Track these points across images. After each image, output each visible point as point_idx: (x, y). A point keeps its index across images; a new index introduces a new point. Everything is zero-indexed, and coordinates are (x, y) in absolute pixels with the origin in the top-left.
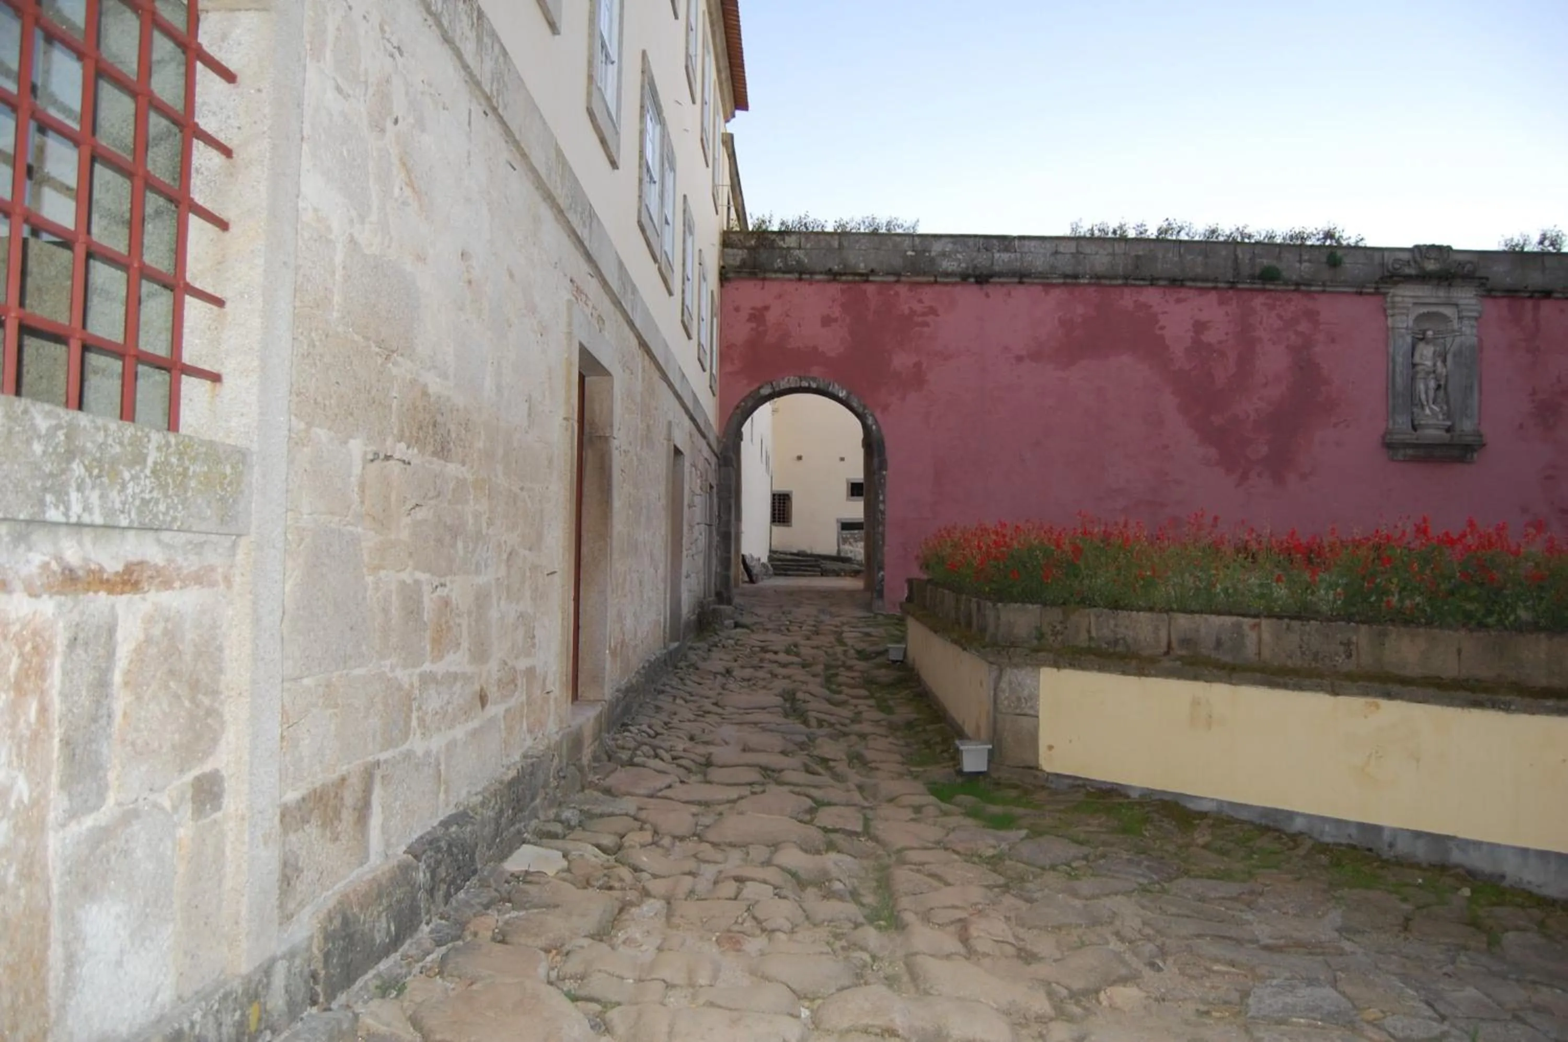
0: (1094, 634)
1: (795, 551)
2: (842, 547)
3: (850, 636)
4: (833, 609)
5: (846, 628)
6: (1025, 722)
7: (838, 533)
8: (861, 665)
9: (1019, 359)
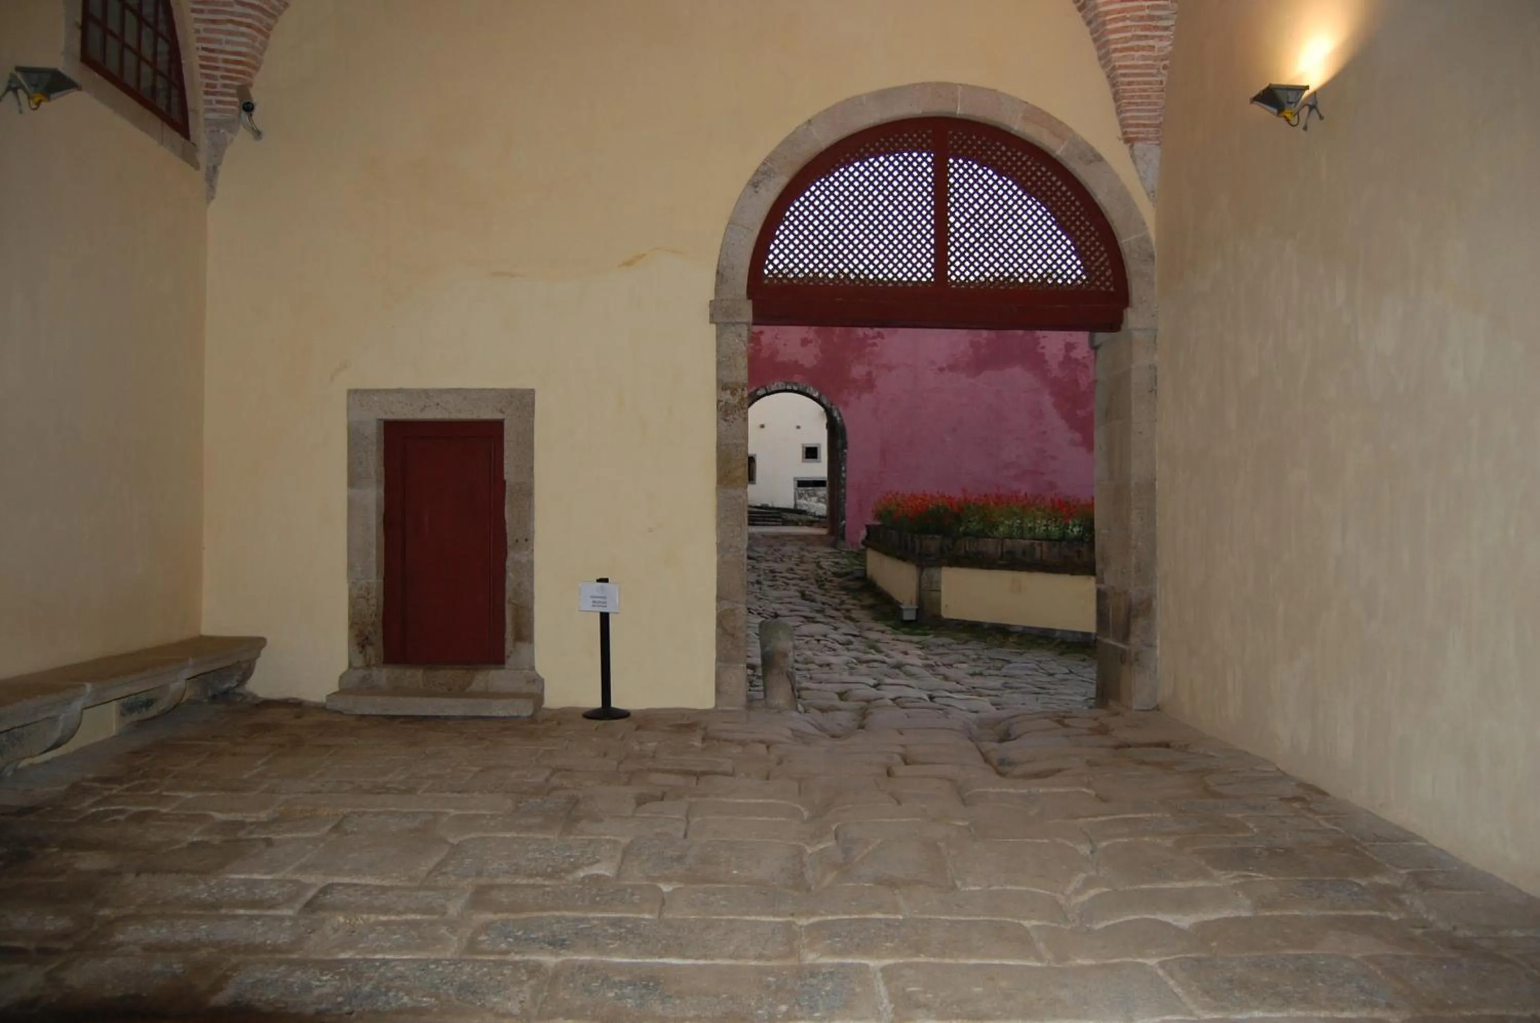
0: (967, 549)
1: (759, 505)
2: (798, 501)
3: (825, 564)
4: (810, 548)
5: (821, 559)
6: (934, 594)
7: (795, 489)
8: (837, 580)
9: (941, 370)
